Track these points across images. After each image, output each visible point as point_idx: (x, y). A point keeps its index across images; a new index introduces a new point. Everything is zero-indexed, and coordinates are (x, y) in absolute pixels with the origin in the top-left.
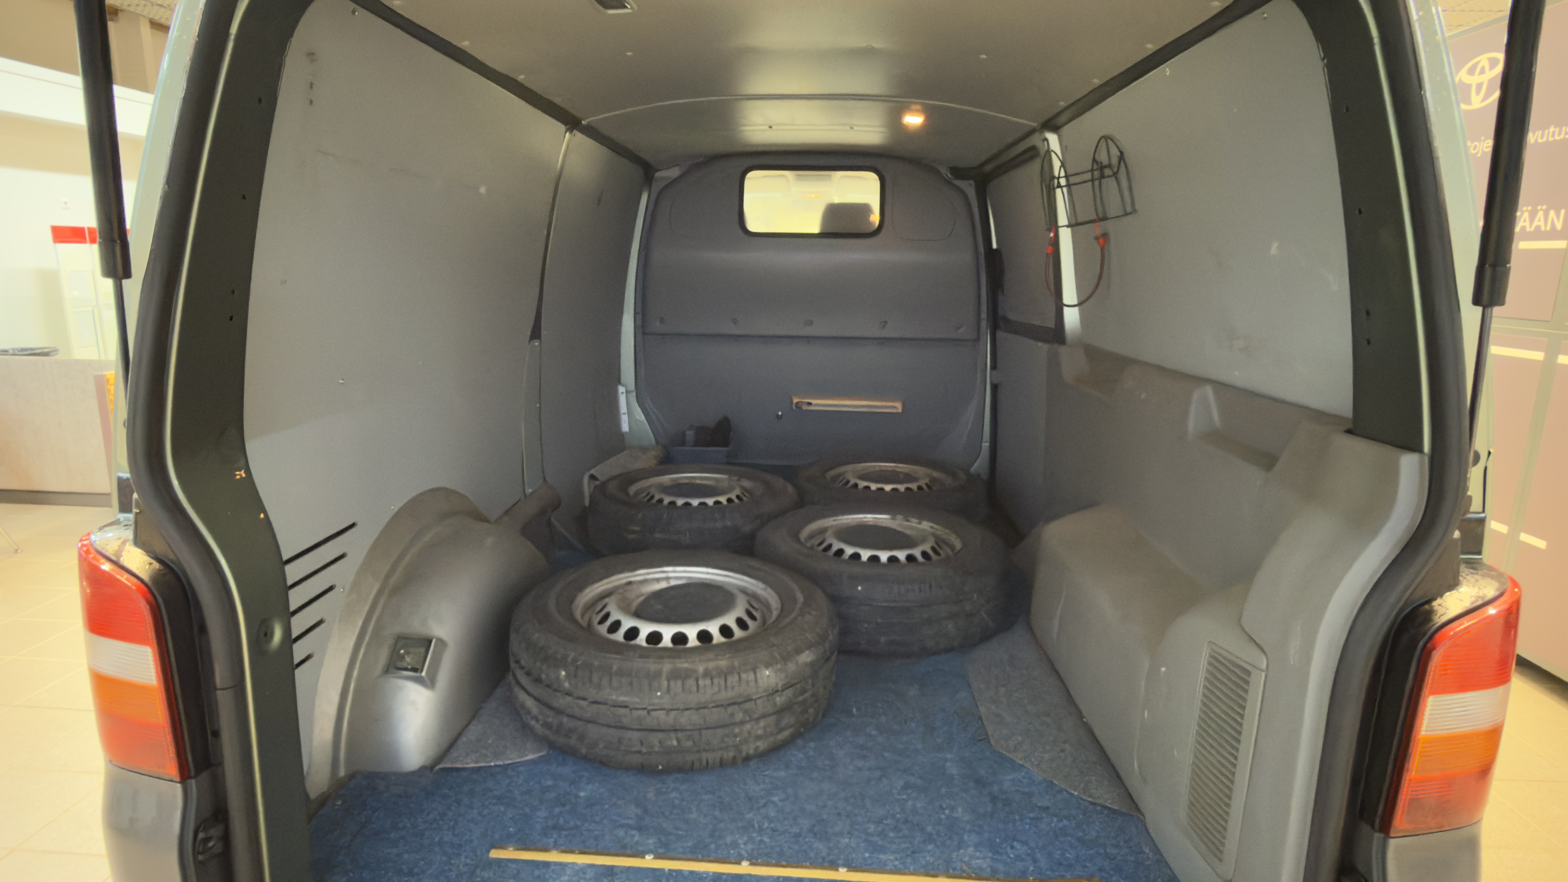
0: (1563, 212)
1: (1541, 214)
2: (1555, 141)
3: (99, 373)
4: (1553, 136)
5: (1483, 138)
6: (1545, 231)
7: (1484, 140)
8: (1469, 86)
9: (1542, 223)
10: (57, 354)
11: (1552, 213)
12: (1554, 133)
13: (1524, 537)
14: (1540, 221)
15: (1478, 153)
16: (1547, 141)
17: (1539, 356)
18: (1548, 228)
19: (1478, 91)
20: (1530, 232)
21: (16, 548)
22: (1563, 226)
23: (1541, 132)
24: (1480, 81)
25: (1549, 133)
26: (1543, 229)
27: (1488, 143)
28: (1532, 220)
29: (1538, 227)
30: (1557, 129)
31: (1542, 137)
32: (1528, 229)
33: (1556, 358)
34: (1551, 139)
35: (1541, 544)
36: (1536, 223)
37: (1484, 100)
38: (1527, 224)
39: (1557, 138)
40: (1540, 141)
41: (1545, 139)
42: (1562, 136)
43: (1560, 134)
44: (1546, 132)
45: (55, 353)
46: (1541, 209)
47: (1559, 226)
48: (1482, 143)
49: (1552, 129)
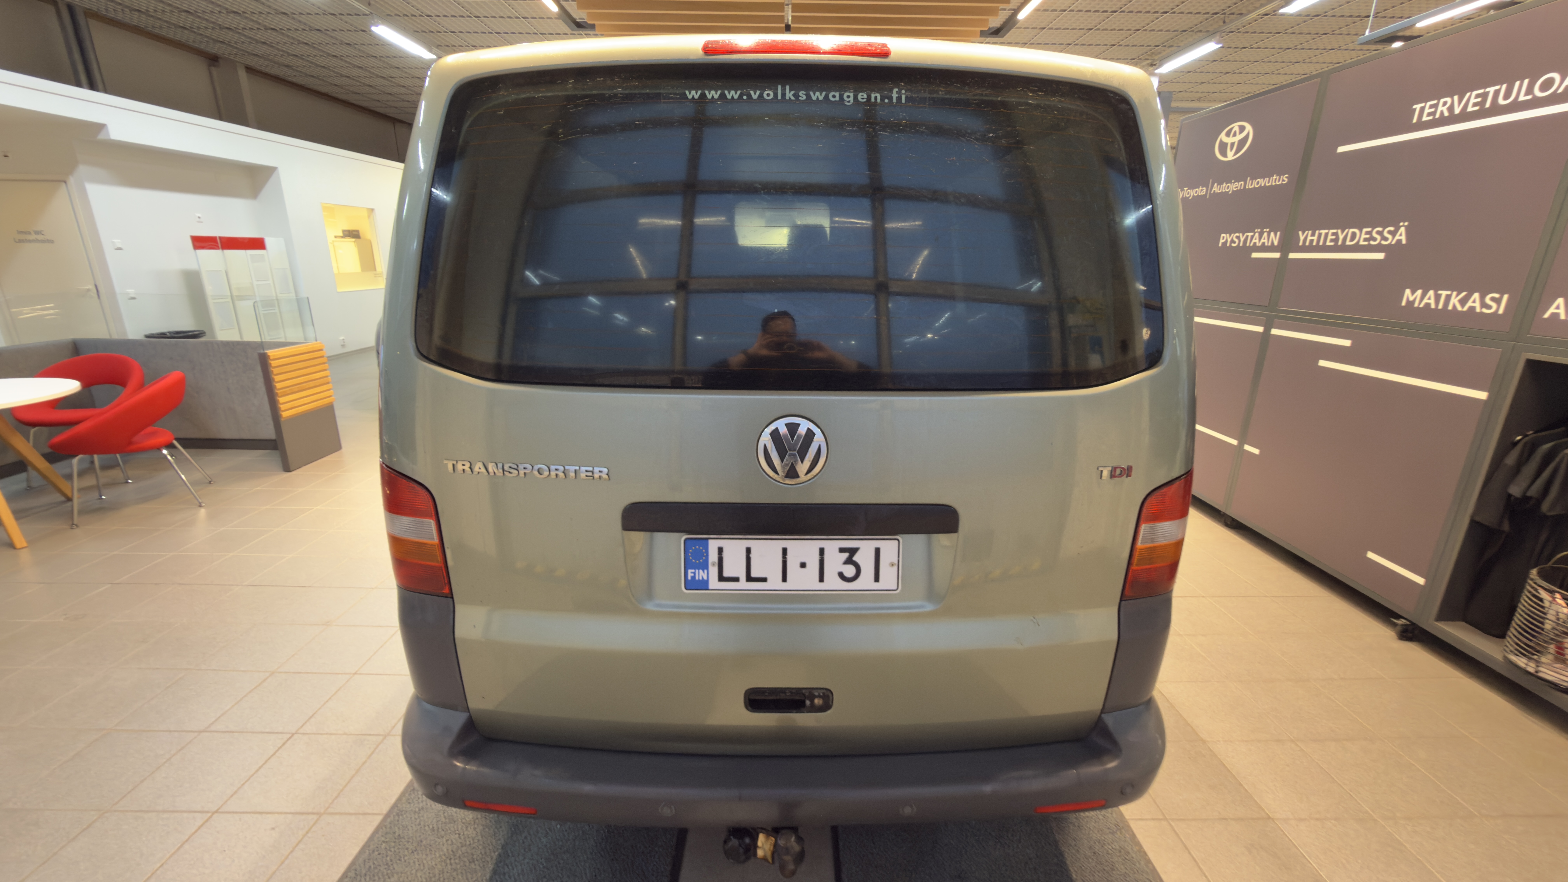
0: (1279, 233)
1: (1265, 234)
2: (1276, 185)
3: (262, 351)
4: (1275, 182)
5: (1233, 181)
6: (1268, 246)
7: (1234, 183)
8: (1227, 144)
9: (1266, 241)
10: (204, 336)
11: (1272, 234)
12: (1276, 179)
13: (1247, 447)
14: (1264, 240)
15: (1229, 191)
16: (1272, 185)
17: (1260, 329)
18: (1270, 244)
19: (1231, 149)
20: (1258, 246)
21: (210, 480)
22: (1279, 242)
23: (1268, 179)
24: (1233, 141)
25: (1273, 179)
26: (1266, 244)
27: (1236, 185)
28: (1260, 239)
29: (1264, 243)
30: (1278, 177)
31: (1269, 182)
32: (1257, 245)
33: (1270, 330)
34: (1274, 184)
35: (1256, 451)
36: (1262, 241)
37: (1235, 155)
38: (1257, 241)
39: (1278, 183)
40: (1267, 185)
41: (1270, 184)
42: (1280, 182)
43: (1279, 181)
44: (1271, 178)
45: (204, 334)
46: (1266, 232)
47: (1276, 243)
48: (1232, 184)
49: (1275, 177)
